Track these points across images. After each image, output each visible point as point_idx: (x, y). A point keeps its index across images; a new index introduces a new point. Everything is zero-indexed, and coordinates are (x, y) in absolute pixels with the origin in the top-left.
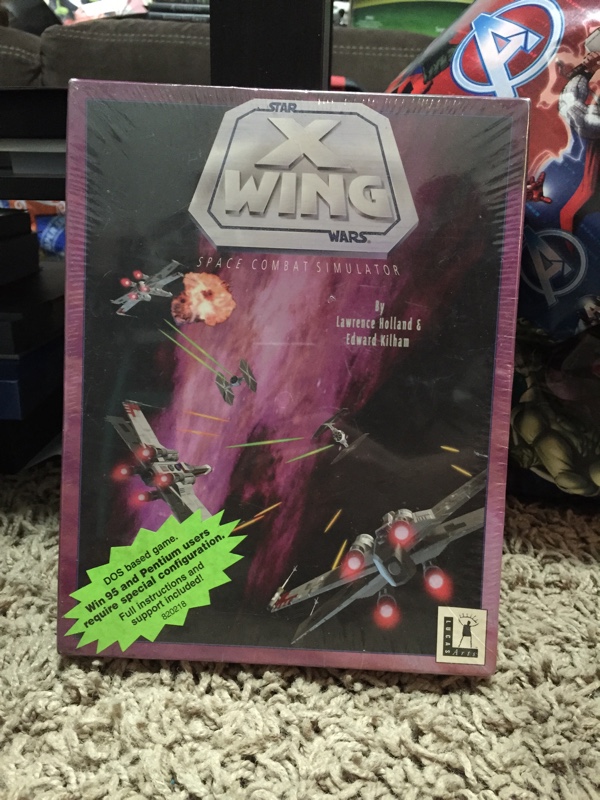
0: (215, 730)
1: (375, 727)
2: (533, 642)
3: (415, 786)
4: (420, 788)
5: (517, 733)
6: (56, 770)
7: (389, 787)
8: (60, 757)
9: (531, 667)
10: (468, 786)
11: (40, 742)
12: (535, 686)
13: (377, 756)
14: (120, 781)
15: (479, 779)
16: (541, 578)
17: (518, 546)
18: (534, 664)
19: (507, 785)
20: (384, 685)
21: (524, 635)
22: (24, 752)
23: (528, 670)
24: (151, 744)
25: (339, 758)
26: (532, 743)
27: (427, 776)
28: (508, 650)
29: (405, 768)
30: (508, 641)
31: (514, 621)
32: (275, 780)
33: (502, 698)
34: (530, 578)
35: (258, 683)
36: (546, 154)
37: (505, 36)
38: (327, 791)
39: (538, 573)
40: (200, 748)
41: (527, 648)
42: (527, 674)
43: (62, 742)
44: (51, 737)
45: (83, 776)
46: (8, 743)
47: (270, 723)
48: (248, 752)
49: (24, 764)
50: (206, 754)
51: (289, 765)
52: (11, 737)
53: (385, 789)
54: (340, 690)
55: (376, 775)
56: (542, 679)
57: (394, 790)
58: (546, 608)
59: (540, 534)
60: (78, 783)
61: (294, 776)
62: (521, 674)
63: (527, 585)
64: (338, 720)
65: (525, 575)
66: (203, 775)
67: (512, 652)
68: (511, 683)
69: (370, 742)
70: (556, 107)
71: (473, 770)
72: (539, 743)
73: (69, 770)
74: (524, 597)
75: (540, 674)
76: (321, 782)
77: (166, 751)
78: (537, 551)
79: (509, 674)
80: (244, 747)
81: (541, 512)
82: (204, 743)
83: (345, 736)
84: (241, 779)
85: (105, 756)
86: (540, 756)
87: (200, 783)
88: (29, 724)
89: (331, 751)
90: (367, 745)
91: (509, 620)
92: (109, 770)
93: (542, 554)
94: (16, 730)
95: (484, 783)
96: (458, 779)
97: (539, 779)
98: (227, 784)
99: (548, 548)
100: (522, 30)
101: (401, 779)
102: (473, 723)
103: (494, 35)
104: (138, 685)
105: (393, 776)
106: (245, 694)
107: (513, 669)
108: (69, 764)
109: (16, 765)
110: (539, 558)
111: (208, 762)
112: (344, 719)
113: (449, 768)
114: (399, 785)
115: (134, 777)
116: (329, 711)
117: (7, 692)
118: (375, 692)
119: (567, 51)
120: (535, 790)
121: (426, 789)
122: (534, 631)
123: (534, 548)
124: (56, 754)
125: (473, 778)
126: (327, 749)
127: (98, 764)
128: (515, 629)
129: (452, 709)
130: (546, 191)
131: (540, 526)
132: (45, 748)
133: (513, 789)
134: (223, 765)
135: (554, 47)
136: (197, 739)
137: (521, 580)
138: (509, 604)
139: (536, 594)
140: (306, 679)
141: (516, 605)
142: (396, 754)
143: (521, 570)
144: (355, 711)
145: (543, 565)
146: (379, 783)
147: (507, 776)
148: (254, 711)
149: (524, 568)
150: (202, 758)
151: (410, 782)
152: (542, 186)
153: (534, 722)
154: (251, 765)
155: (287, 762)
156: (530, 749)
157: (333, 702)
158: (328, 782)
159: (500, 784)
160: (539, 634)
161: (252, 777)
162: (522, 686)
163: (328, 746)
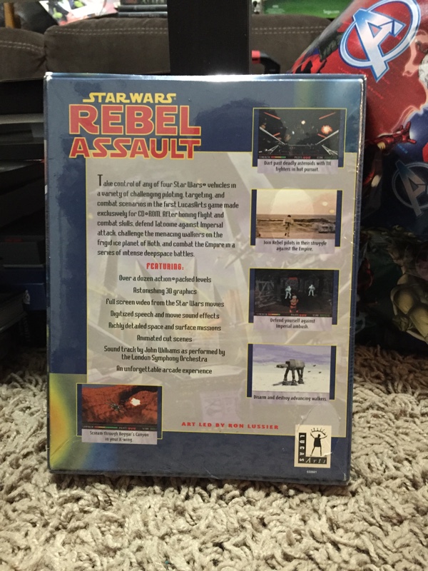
0: (193, 525)
1: (305, 522)
2: (414, 457)
3: (335, 563)
4: (339, 564)
5: (406, 523)
6: (86, 556)
7: (317, 564)
8: (88, 546)
9: (414, 476)
10: (373, 562)
11: (74, 537)
12: (417, 489)
13: (308, 542)
14: (131, 563)
15: (380, 557)
16: (417, 410)
17: (400, 387)
18: (416, 474)
19: (400, 561)
20: (309, 491)
21: (407, 452)
22: (64, 544)
23: (411, 477)
24: (150, 537)
25: (280, 545)
26: (417, 531)
27: (343, 556)
28: (396, 464)
29: (328, 550)
30: (396, 457)
31: (399, 442)
32: (238, 560)
33: (394, 498)
34: (410, 410)
35: (221, 491)
36: (410, 109)
37: (378, 25)
38: (273, 568)
39: (415, 407)
40: (183, 539)
41: (410, 462)
42: (410, 480)
43: (89, 536)
44: (82, 533)
45: (105, 560)
46: (52, 538)
47: (232, 520)
48: (217, 540)
49: (64, 553)
50: (188, 542)
51: (247, 550)
52: (54, 533)
53: (314, 566)
54: (279, 495)
55: (307, 555)
56: (422, 484)
57: (321, 566)
58: (422, 432)
59: (416, 378)
60: (102, 565)
61: (250, 557)
62: (406, 481)
63: (408, 416)
64: (278, 517)
65: (407, 409)
66: (187, 558)
67: (399, 465)
68: (400, 487)
69: (302, 532)
70: (417, 74)
71: (375, 550)
72: (422, 530)
73: (95, 556)
74: (406, 425)
75: (420, 480)
76: (269, 561)
77: (161, 541)
78: (414, 390)
79: (398, 481)
80: (214, 537)
81: (416, 362)
82: (187, 535)
83: (284, 528)
84: (214, 560)
85: (119, 545)
86: (423, 539)
87: (186, 564)
88: (66, 523)
89: (274, 539)
90: (300, 534)
91: (396, 442)
92: (122, 555)
93: (417, 393)
94: (57, 529)
95: (383, 559)
96: (364, 557)
97: (423, 556)
98: (204, 565)
99: (422, 388)
100: (390, 20)
101: (325, 558)
102: (373, 517)
103: (370, 25)
104: (138, 495)
105: (319, 556)
106: (213, 499)
107: (401, 477)
108: (95, 551)
109: (59, 553)
110: (415, 395)
111: (190, 548)
112: (282, 516)
113: (359, 550)
114: (324, 562)
115: (140, 560)
116: (271, 511)
117: (50, 502)
118: (304, 496)
119: (423, 34)
120: (420, 564)
121: (343, 565)
122: (414, 449)
123: (412, 388)
124: (86, 545)
125: (376, 556)
126: (272, 538)
127: (115, 551)
128: (401, 448)
129: (358, 508)
130: (412, 135)
131: (415, 372)
132: (78, 541)
133: (405, 564)
134: (200, 550)
135: (414, 32)
136: (181, 532)
137: (403, 413)
138: (395, 430)
139: (415, 422)
140: (255, 489)
141: (401, 430)
142: (321, 540)
143: (403, 405)
144: (290, 510)
145: (419, 401)
146: (310, 561)
147: (400, 554)
148: (220, 511)
149: (405, 404)
150: (186, 546)
151: (332, 560)
152: (408, 132)
153: (417, 515)
154: (220, 550)
155: (244, 547)
156: (415, 534)
157: (274, 504)
158: (274, 562)
159: (395, 560)
160: (418, 451)
161: (221, 559)
162: (408, 489)
163: (272, 535)
